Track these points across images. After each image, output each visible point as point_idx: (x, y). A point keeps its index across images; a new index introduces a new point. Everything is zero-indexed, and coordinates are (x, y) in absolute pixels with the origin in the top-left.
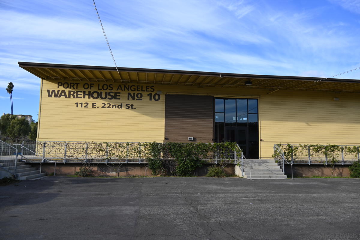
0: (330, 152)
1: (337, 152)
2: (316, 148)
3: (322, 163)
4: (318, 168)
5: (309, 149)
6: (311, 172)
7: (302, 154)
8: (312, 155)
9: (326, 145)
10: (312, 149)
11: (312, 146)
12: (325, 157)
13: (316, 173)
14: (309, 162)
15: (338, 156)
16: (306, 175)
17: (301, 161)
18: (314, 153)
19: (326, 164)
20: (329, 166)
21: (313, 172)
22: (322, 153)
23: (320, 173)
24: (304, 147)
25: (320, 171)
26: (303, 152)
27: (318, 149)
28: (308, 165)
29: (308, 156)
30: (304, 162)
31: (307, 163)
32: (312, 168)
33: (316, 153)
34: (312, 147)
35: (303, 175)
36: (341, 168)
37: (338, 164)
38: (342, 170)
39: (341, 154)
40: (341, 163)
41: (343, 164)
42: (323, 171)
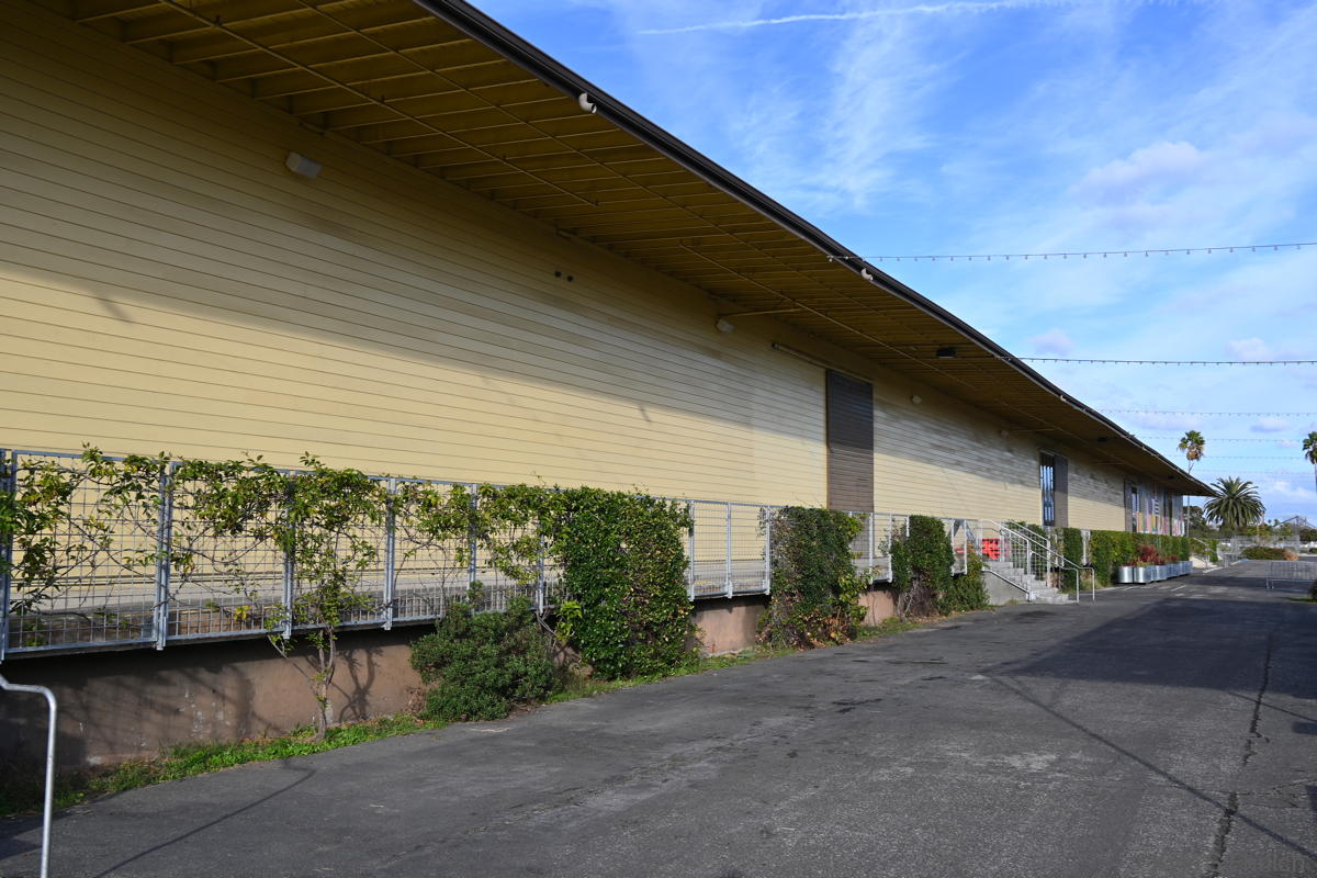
0: (317, 531)
2: (222, 495)
3: (257, 623)
4: (215, 669)
5: (166, 506)
6: (157, 718)
7: (105, 547)
8: (185, 558)
9: (288, 461)
10: (190, 501)
11: (199, 469)
12: (281, 568)
13: (192, 718)
14: (161, 621)
16: (111, 745)
17: (85, 622)
18: (207, 543)
19: (287, 635)
20: (301, 644)
21: (177, 712)
22: (260, 536)
23: (226, 716)
24: (127, 476)
25: (228, 692)
26: (117, 528)
28: (147, 652)
29: (152, 569)
30: (109, 634)
31: (138, 639)
32: (164, 673)
33: (218, 533)
34: (189, 486)
35: (85, 754)
36: (360, 656)
37: (361, 622)
38: (371, 664)
39: (383, 546)
40: (376, 620)
41: (387, 620)
42: (246, 689)
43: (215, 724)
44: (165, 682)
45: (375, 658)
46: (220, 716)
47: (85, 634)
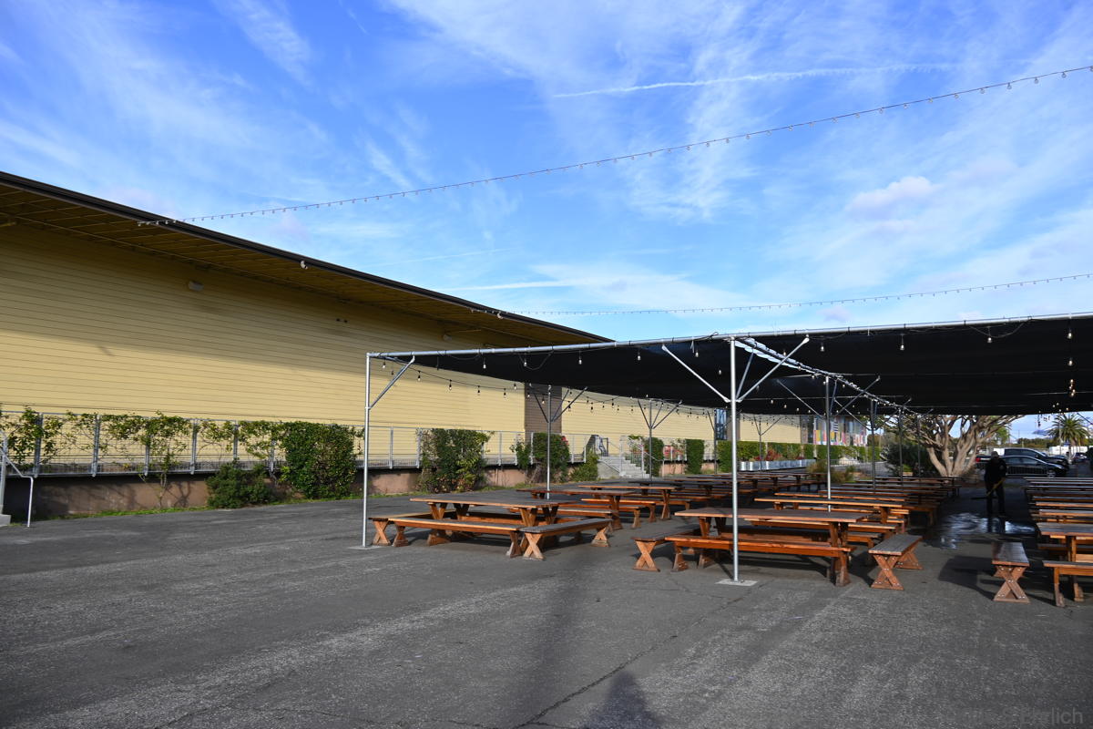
0: (160, 438)
1: (180, 437)
2: (119, 426)
3: (134, 469)
4: (120, 485)
5: (97, 428)
6: (96, 500)
7: (74, 443)
8: (104, 447)
9: (150, 415)
10: (107, 428)
11: (108, 417)
12: (144, 452)
13: (110, 502)
14: (95, 467)
15: (181, 450)
16: (78, 508)
17: (66, 467)
18: (113, 442)
19: (146, 474)
20: (153, 478)
21: (104, 499)
22: (136, 440)
23: (124, 502)
24: (83, 420)
25: (126, 494)
26: (79, 437)
27: (125, 427)
28: (90, 477)
29: (92, 451)
30: (75, 470)
31: (87, 472)
32: (99, 486)
33: (118, 439)
34: (107, 423)
35: (68, 510)
36: (185, 484)
37: (179, 471)
38: (189, 488)
39: (191, 444)
40: (187, 470)
41: (192, 471)
42: (133, 494)
43: (119, 504)
44: (99, 488)
45: (192, 485)
46: (121, 501)
47: (66, 470)
